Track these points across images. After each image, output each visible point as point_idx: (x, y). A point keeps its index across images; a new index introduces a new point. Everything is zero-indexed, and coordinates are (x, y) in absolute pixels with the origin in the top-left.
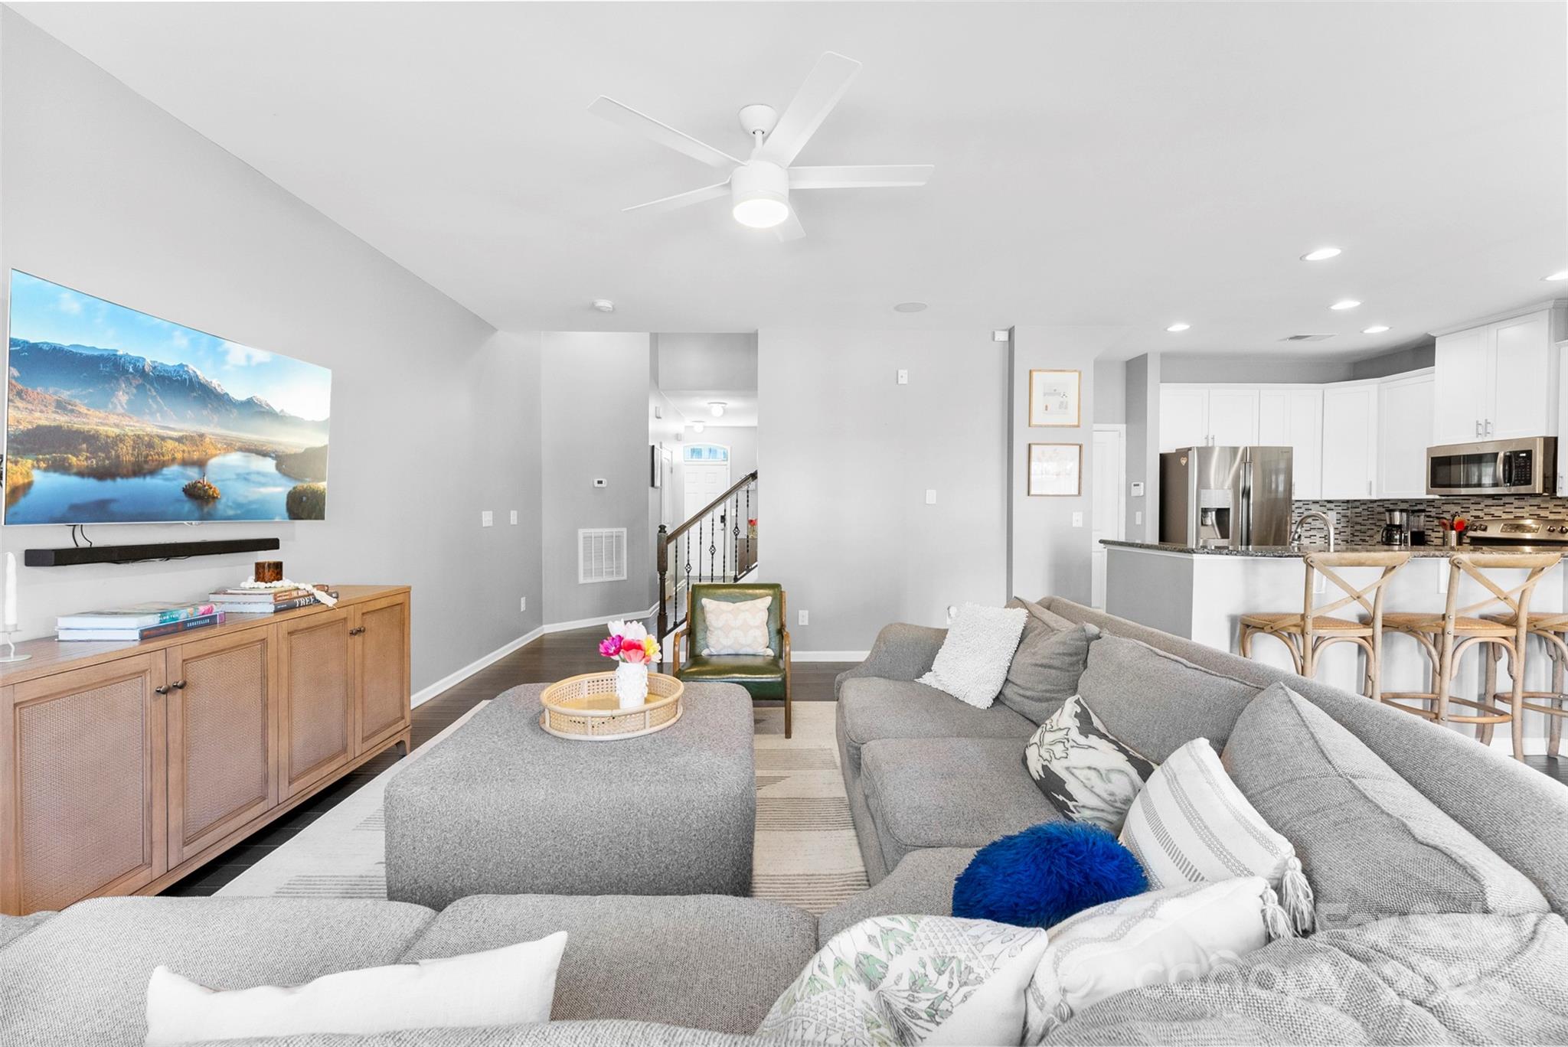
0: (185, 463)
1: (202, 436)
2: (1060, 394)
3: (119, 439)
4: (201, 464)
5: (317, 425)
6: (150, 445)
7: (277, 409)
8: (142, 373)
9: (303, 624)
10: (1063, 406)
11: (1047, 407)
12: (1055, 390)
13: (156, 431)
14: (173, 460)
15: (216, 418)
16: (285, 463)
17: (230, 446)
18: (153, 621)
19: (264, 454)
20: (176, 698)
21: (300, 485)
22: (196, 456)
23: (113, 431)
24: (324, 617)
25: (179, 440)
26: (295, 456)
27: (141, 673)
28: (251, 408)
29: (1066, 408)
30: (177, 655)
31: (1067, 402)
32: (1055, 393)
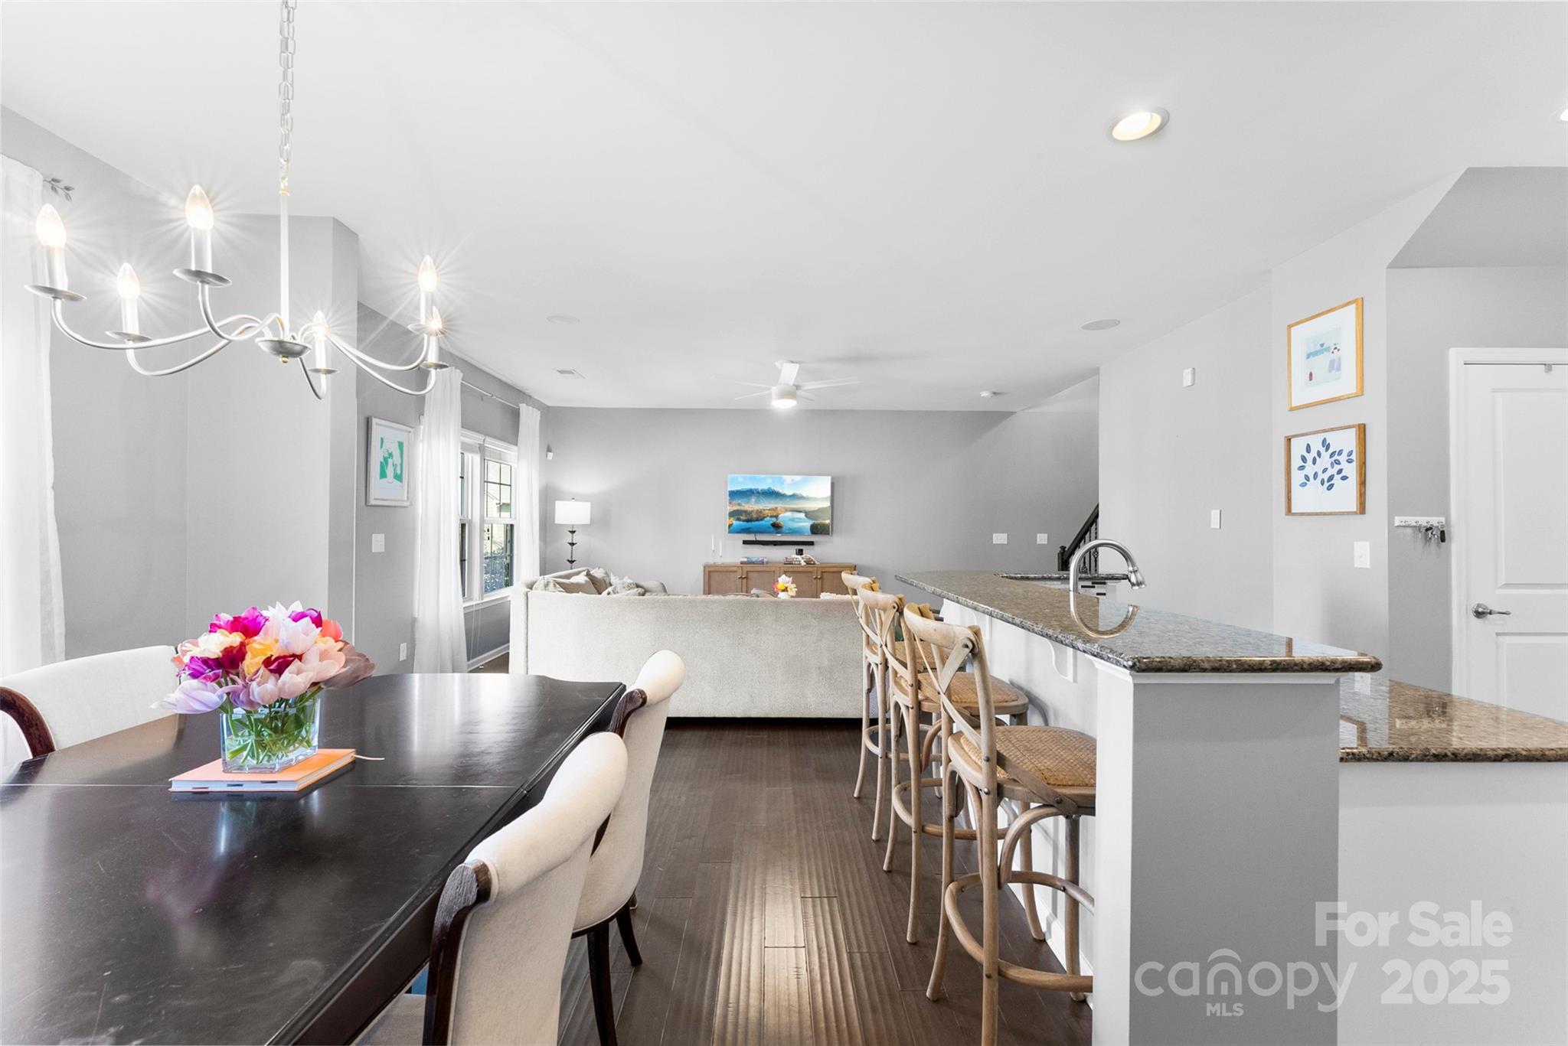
0: (771, 517)
1: (776, 508)
2: (1328, 349)
3: (752, 511)
4: (776, 517)
5: (823, 499)
6: (761, 512)
7: (805, 495)
8: (758, 492)
9: (791, 570)
10: (1335, 366)
11: (1311, 374)
12: (1322, 345)
13: (761, 508)
14: (768, 516)
15: (781, 502)
16: (808, 514)
17: (786, 510)
18: (745, 560)
19: (800, 512)
20: (745, 581)
21: (816, 522)
22: (775, 514)
23: (751, 509)
24: (801, 569)
25: (769, 510)
26: (814, 511)
27: (735, 572)
28: (794, 497)
29: (1339, 369)
30: (745, 570)
31: (1339, 358)
32: (1323, 349)
